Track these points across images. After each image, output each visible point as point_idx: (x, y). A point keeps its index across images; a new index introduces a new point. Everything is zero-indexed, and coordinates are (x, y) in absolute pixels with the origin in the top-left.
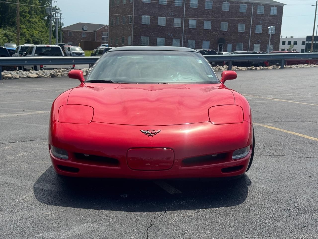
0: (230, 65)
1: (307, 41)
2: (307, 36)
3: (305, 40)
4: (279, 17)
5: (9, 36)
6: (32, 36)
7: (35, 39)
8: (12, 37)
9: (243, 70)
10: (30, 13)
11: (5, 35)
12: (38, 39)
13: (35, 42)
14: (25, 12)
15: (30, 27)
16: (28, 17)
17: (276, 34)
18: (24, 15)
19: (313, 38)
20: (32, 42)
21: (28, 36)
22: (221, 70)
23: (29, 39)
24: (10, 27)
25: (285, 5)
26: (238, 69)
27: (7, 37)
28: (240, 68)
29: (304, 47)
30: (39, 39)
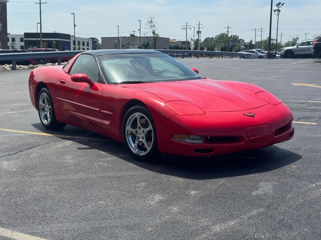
0: (14, 64)
1: (25, 38)
2: (25, 33)
3: (23, 37)
4: (4, 14)
9: (26, 68)
17: (3, 31)
19: (41, 35)
22: (6, 69)
25: (8, 1)
26: (20, 67)
28: (22, 66)
29: (23, 44)
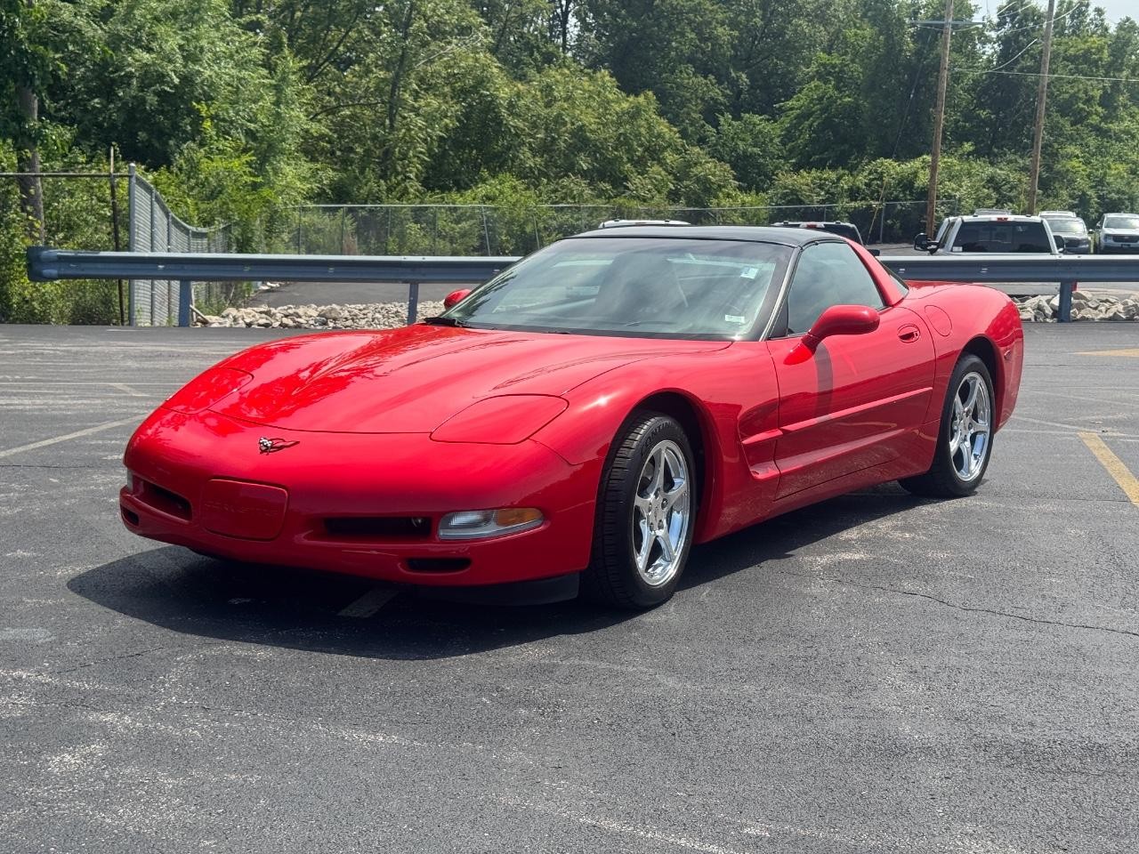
5: (1005, 184)
6: (1101, 182)
7: (1110, 193)
8: (1012, 189)
10: (1107, 101)
11: (992, 182)
12: (1118, 192)
13: (1107, 204)
14: (1089, 101)
15: (1100, 151)
16: (1094, 116)
18: (1083, 109)
20: (1097, 203)
21: (1082, 183)
23: (1084, 194)
24: (1015, 153)
27: (997, 189)
30: (1124, 193)
